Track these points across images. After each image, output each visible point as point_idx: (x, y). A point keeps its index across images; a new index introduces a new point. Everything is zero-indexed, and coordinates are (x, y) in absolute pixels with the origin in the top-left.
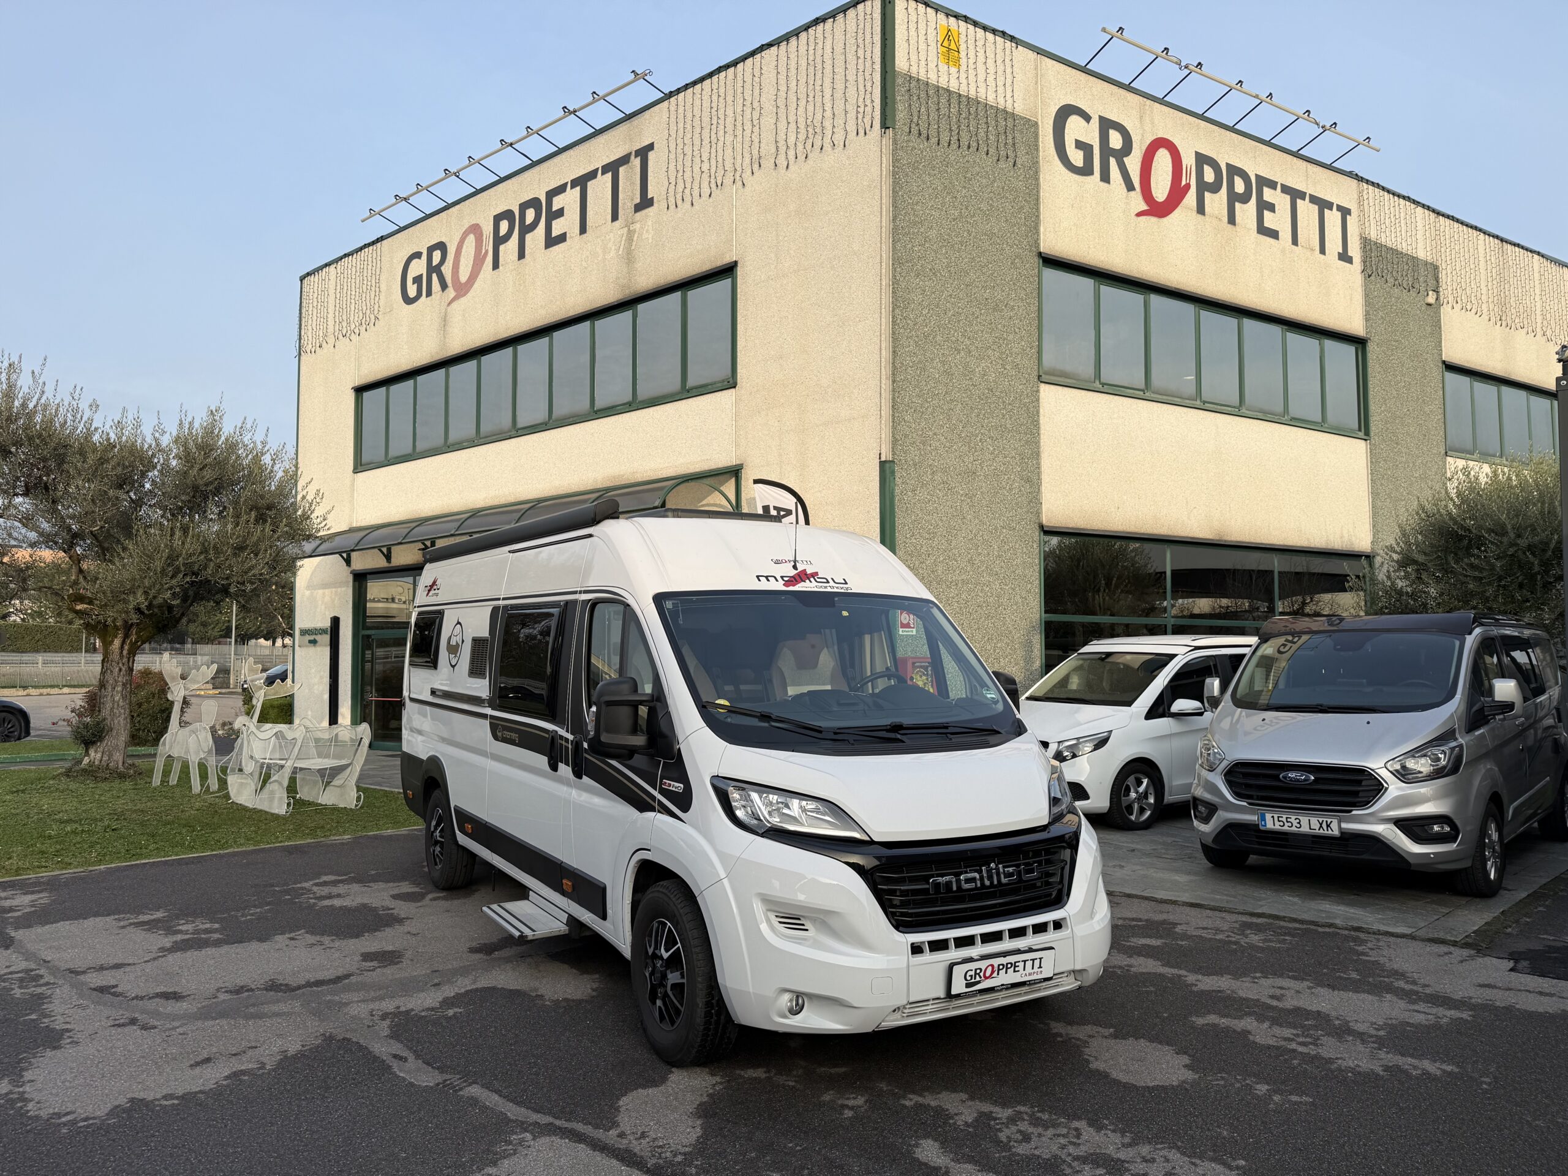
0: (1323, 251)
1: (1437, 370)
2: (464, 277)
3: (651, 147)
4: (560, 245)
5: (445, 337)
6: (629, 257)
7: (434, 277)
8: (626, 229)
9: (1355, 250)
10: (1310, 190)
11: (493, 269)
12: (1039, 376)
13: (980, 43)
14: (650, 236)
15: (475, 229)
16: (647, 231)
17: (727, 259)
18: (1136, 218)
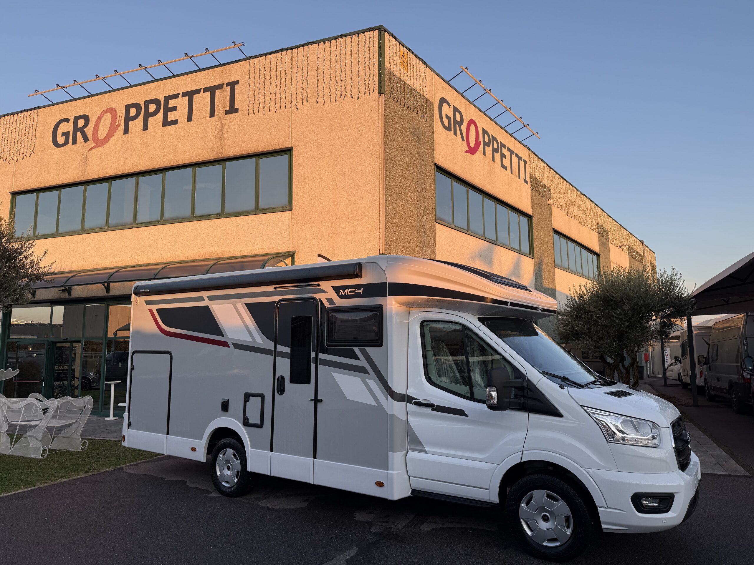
0: (519, 178)
1: (551, 231)
2: (102, 135)
3: (237, 82)
4: (173, 126)
5: (85, 169)
6: (221, 138)
7: (79, 134)
8: (220, 122)
9: (528, 179)
10: (515, 152)
11: (124, 134)
12: (436, 220)
13: (414, 62)
14: (236, 128)
15: (112, 111)
16: (234, 125)
17: (286, 145)
18: (464, 153)
